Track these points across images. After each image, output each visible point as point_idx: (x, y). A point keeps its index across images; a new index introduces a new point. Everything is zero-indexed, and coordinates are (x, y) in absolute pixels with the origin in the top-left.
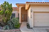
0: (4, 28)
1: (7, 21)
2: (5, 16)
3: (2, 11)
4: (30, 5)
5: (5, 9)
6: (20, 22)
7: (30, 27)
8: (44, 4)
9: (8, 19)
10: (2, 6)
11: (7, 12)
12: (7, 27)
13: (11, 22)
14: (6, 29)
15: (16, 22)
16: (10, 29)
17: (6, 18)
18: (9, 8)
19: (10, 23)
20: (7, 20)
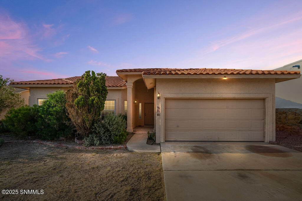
0: (86, 141)
1: (93, 124)
2: (89, 111)
3: (80, 97)
4: (156, 79)
5: (89, 93)
6: (130, 129)
7: (155, 141)
8: (190, 77)
9: (96, 118)
10: (81, 85)
11: (93, 100)
12: (93, 140)
13: (103, 126)
14: (92, 144)
15: (115, 126)
16: (101, 144)
17: (90, 117)
18: (98, 91)
19: (102, 130)
20: (93, 122)
